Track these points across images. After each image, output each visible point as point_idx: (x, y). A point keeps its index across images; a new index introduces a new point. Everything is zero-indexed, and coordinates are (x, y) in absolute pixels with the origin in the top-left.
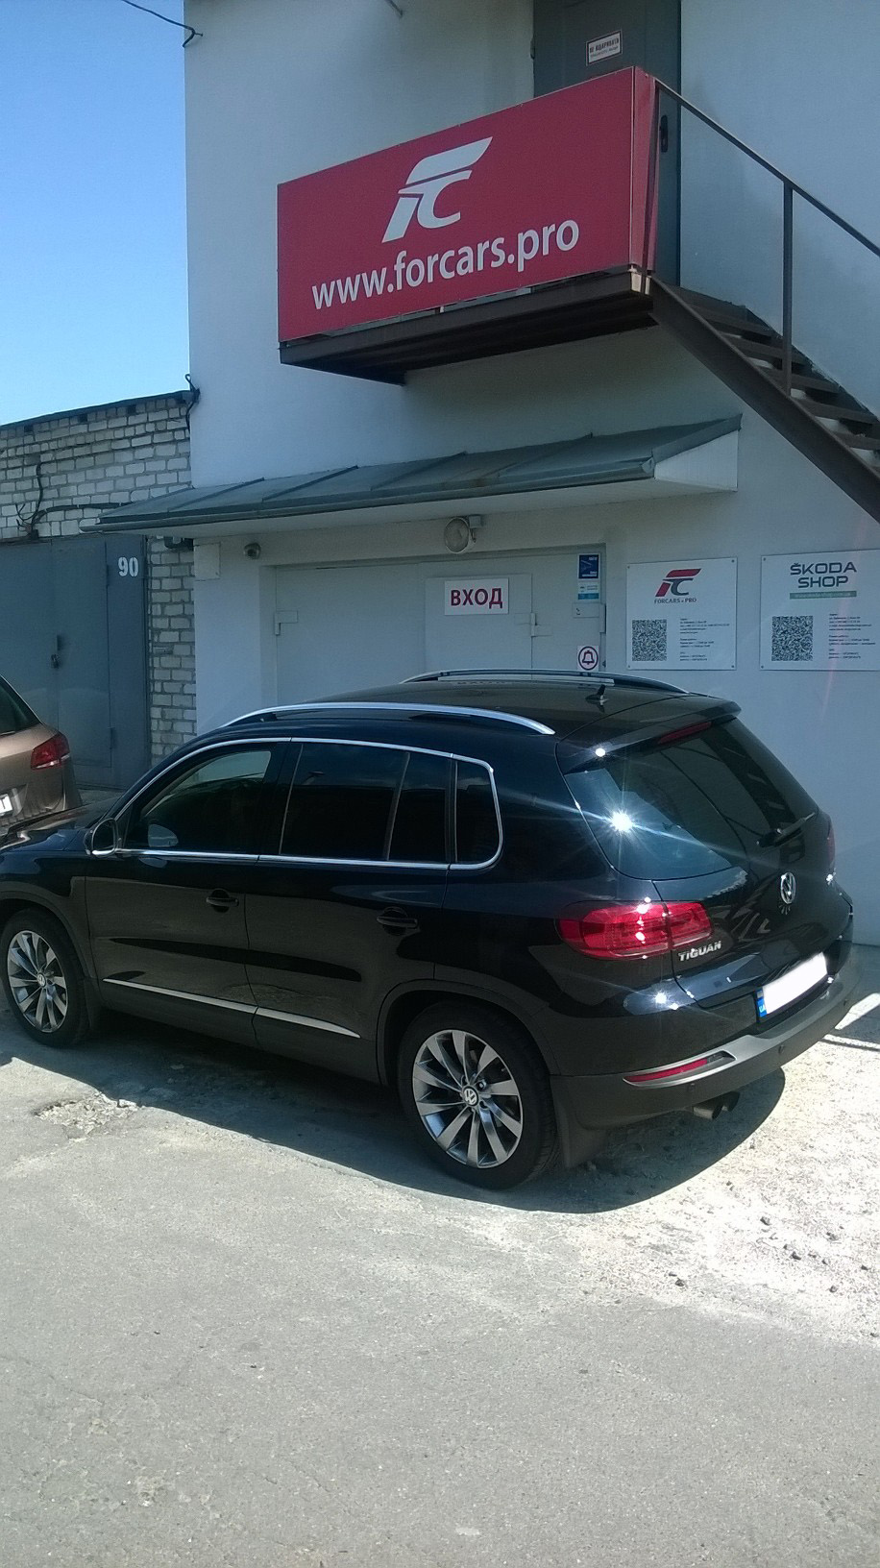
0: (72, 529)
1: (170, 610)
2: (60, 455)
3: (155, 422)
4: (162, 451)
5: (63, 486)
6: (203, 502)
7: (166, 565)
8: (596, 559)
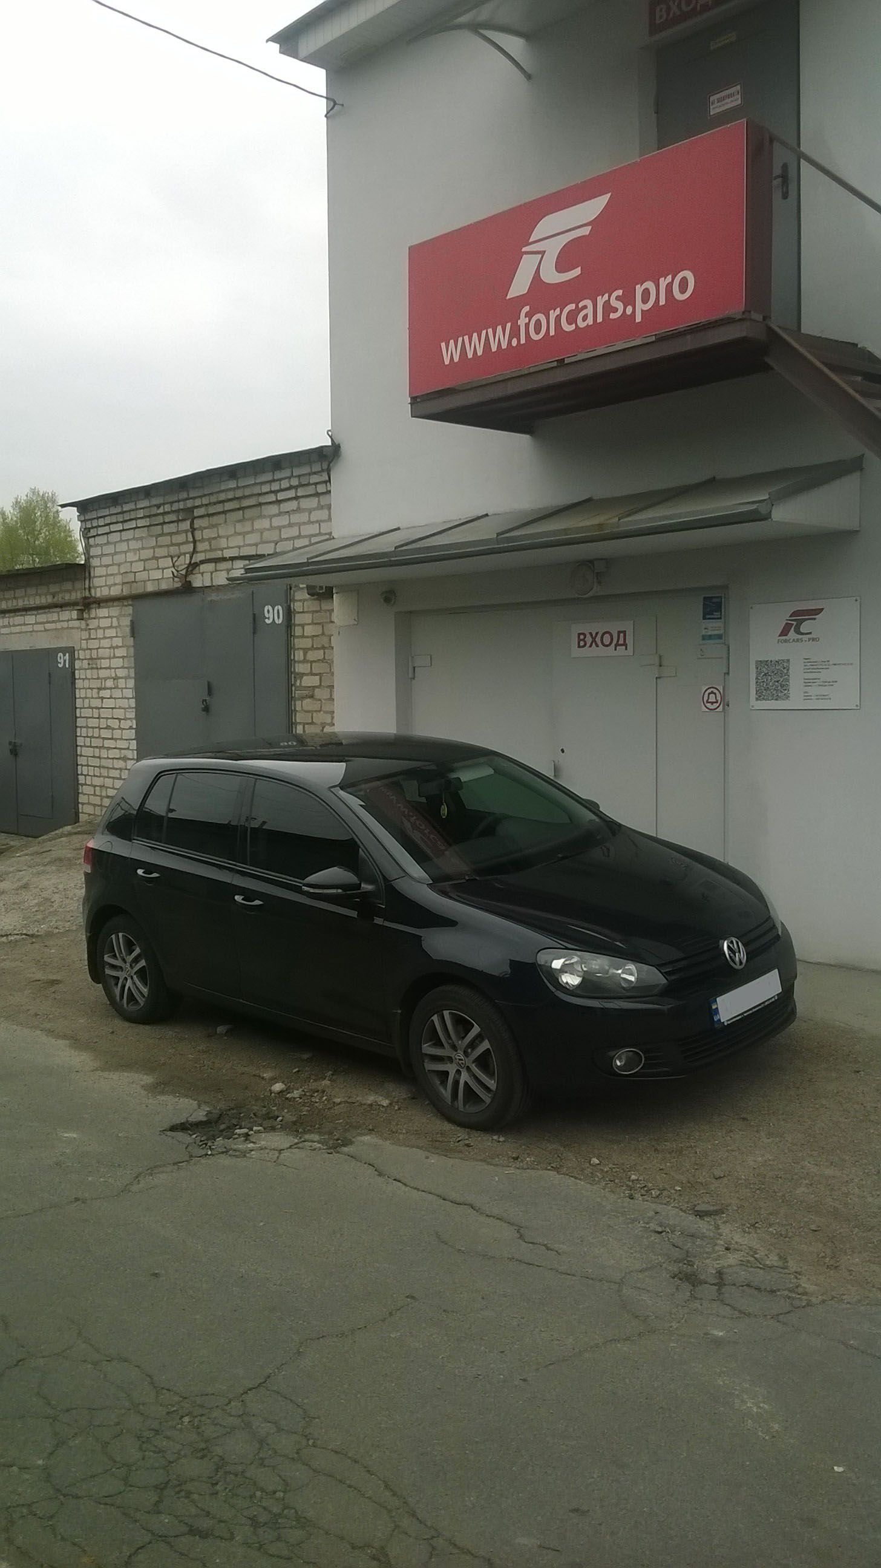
0: (221, 579)
1: (311, 656)
2: (211, 510)
3: (299, 476)
4: (305, 503)
5: (215, 538)
6: (342, 551)
7: (307, 612)
8: (720, 599)
